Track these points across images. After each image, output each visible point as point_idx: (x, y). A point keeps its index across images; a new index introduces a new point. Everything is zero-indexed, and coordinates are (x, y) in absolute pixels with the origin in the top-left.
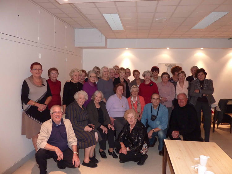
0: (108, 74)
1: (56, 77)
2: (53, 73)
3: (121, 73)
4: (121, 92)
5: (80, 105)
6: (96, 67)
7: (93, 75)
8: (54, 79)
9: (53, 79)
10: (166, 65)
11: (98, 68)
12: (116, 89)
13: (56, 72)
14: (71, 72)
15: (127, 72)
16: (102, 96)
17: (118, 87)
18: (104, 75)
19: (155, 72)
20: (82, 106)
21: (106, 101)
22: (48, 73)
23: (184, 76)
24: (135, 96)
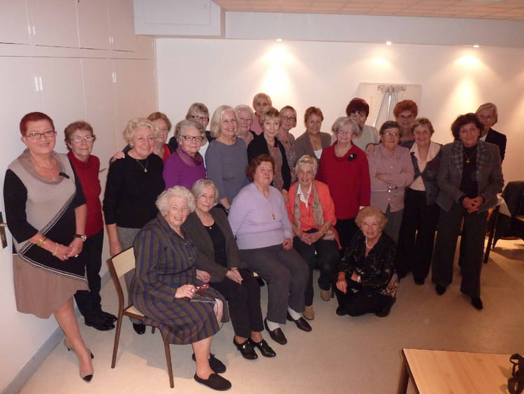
0: (234, 129)
1: (87, 149)
2: (79, 137)
3: (268, 123)
4: (269, 178)
5: (176, 226)
6: (195, 105)
7: (192, 131)
8: (85, 153)
9: (81, 155)
10: (380, 87)
11: (202, 108)
12: (254, 171)
13: (88, 133)
14: (128, 127)
15: (287, 116)
16: (215, 193)
17: (259, 164)
18: (224, 131)
19: (357, 113)
20: (181, 227)
21: (230, 203)
22: (64, 138)
23: (429, 132)
24: (305, 183)
